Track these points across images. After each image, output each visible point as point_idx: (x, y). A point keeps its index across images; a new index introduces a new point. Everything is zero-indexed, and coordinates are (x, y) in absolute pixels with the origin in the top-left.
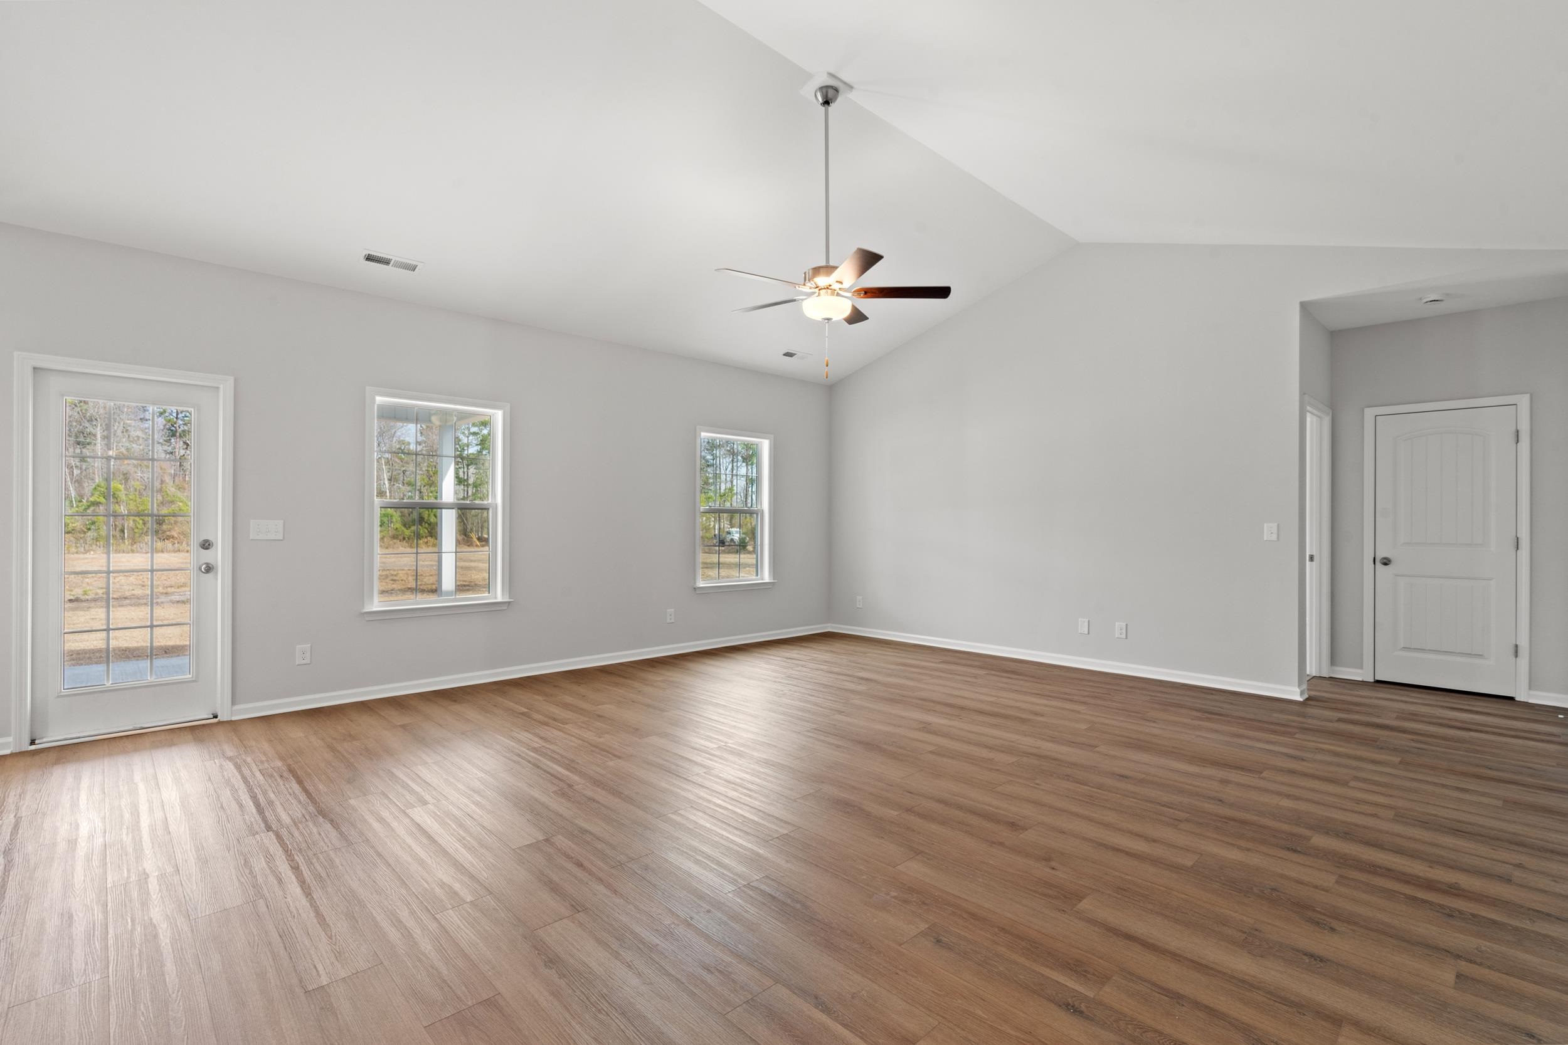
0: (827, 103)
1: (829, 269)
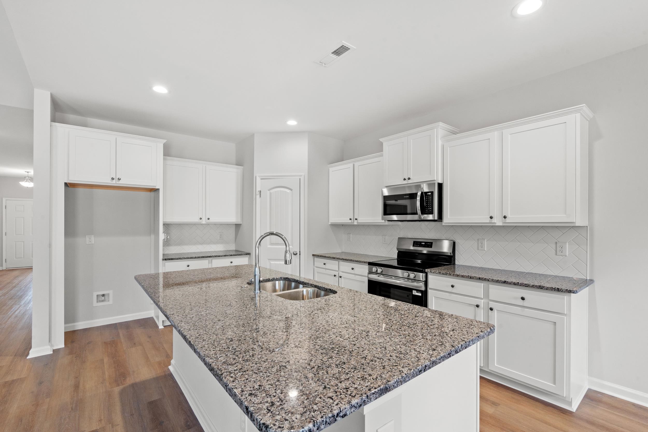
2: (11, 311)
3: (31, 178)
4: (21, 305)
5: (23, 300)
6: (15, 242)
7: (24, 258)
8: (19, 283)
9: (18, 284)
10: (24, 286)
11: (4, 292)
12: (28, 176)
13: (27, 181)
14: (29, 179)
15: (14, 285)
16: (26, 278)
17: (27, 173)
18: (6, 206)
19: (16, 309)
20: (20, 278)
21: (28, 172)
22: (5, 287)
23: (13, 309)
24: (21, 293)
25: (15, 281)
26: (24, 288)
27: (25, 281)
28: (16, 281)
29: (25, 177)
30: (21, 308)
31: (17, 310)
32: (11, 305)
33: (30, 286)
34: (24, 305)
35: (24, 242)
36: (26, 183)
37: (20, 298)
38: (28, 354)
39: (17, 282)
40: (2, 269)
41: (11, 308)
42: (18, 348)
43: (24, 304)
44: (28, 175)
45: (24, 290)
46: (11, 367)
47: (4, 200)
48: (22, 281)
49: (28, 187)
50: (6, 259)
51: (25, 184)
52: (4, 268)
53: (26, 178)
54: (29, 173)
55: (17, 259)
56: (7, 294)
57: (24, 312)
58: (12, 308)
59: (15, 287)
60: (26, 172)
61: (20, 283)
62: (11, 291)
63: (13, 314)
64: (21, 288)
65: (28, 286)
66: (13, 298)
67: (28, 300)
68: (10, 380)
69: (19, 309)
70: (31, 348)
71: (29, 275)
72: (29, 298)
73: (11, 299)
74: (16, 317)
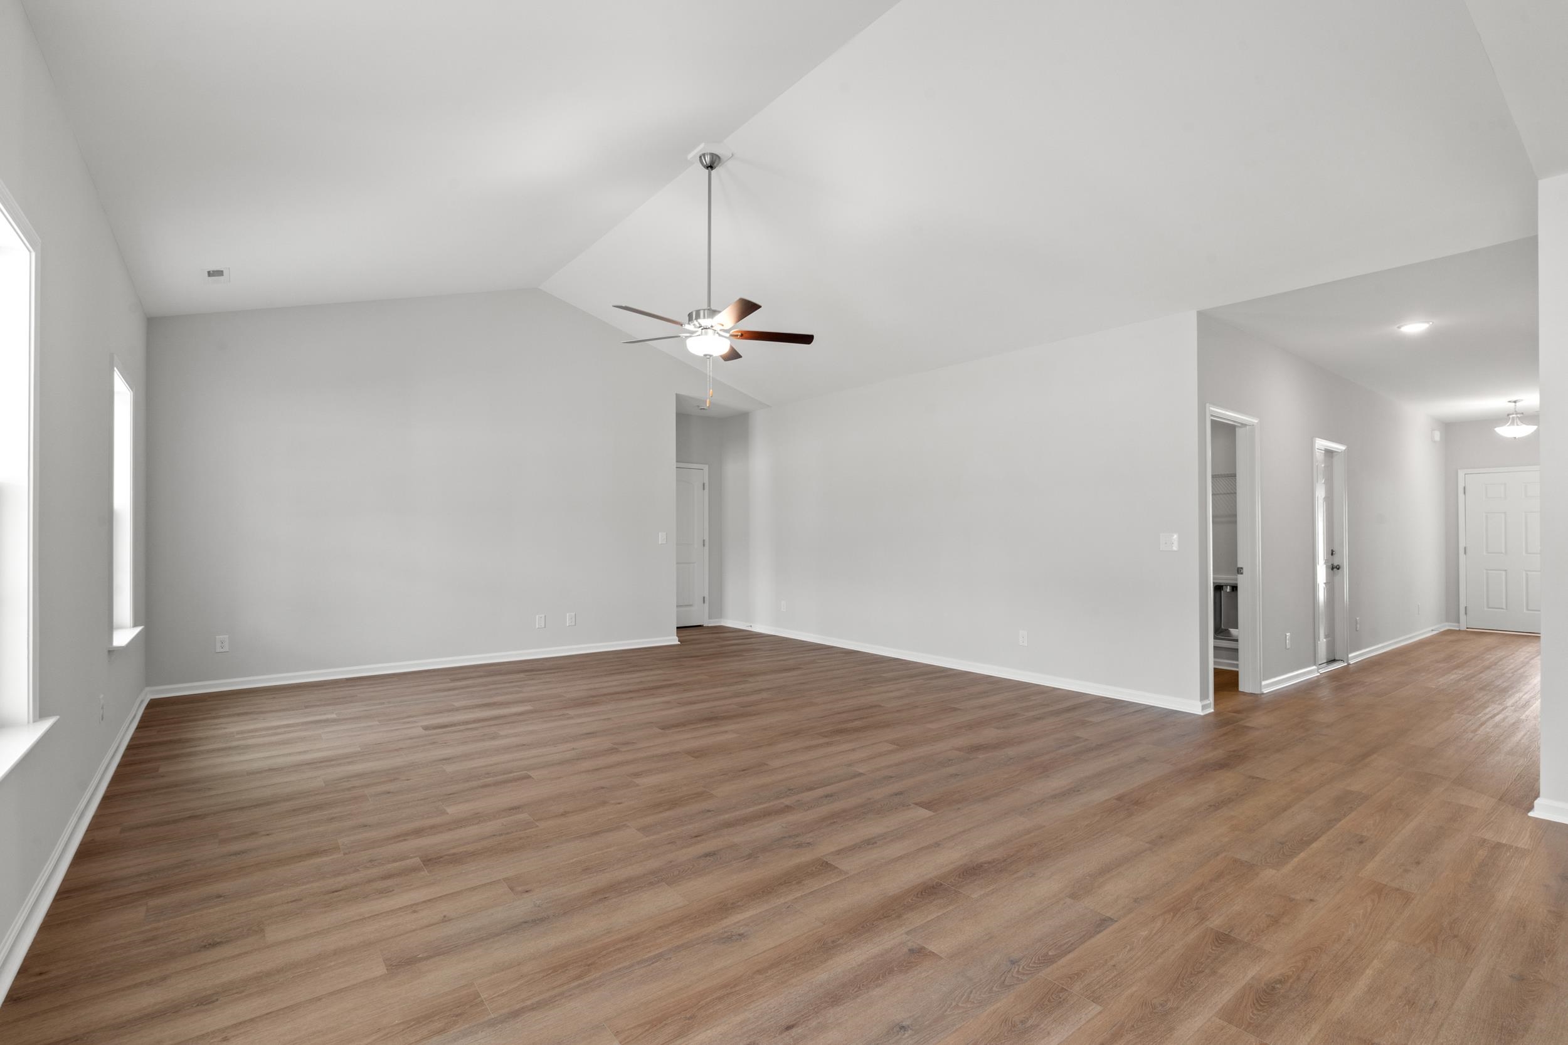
0: (710, 167)
1: (713, 313)
2: (1484, 712)
3: (1522, 413)
4: (1507, 707)
5: (1509, 697)
6: (1487, 570)
7: (1507, 609)
8: (1498, 662)
9: (1495, 664)
10: (1511, 669)
11: (1466, 673)
12: (1517, 410)
13: (1513, 423)
14: (1519, 418)
15: (1487, 663)
16: (1514, 655)
17: (1514, 404)
18: (1464, 488)
19: (1496, 712)
20: (1500, 653)
21: (1515, 402)
22: (1468, 663)
23: (1487, 710)
24: (1503, 682)
25: (1488, 656)
26: (1510, 675)
27: (1512, 661)
28: (1491, 657)
29: (1508, 415)
30: (1506, 713)
31: (1498, 714)
32: (1483, 701)
33: (1524, 673)
34: (1514, 707)
35: (1506, 570)
36: (1512, 427)
37: (1504, 692)
38: (1531, 808)
39: (1493, 659)
40: (1458, 629)
41: (1484, 706)
42: (1506, 787)
43: (1512, 706)
44: (1515, 408)
45: (1510, 677)
46: (1493, 818)
47: (1461, 474)
48: (1504, 658)
49: (1515, 438)
50: (1466, 607)
51: (1507, 431)
52: (1463, 628)
53: (1511, 416)
54: (1517, 404)
55: (1490, 609)
56: (1473, 679)
57: (1513, 721)
58: (1486, 708)
59: (1488, 668)
60: (1510, 402)
61: (1500, 663)
62: (1481, 675)
63: (1488, 720)
64: (1503, 672)
65: (1520, 672)
66: (1488, 688)
67: (1522, 699)
68: (1493, 839)
69: (1503, 712)
70: (1537, 796)
71: (1520, 650)
72: (1524, 697)
73: (1481, 689)
74: (1496, 726)
